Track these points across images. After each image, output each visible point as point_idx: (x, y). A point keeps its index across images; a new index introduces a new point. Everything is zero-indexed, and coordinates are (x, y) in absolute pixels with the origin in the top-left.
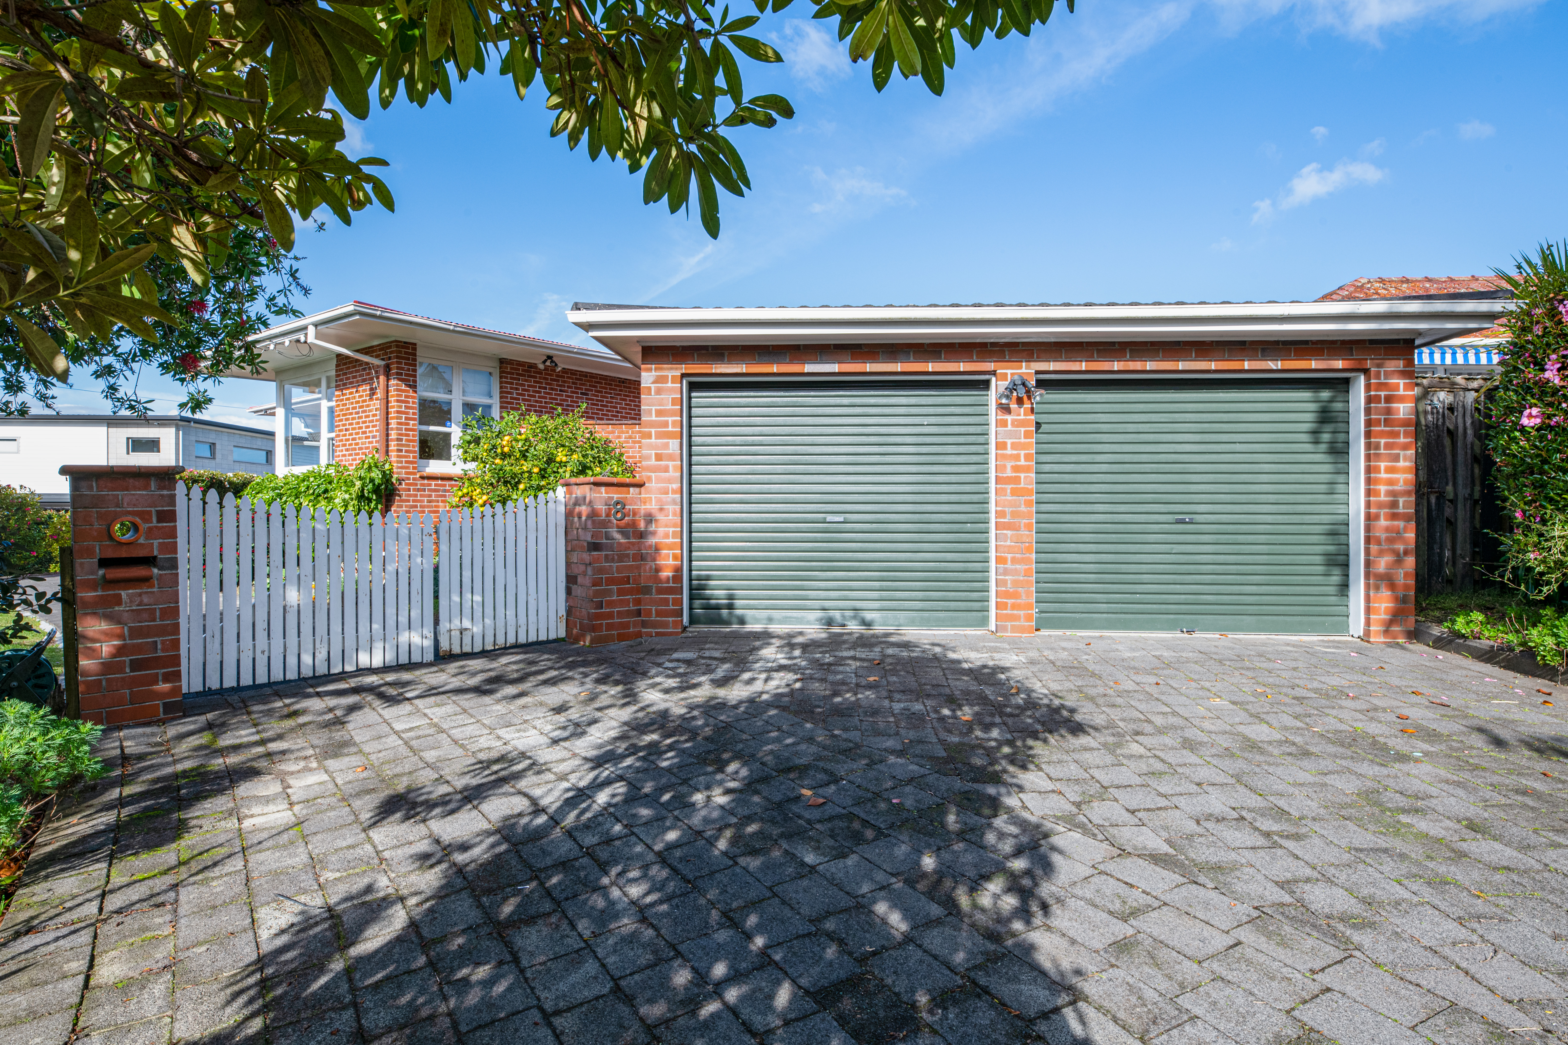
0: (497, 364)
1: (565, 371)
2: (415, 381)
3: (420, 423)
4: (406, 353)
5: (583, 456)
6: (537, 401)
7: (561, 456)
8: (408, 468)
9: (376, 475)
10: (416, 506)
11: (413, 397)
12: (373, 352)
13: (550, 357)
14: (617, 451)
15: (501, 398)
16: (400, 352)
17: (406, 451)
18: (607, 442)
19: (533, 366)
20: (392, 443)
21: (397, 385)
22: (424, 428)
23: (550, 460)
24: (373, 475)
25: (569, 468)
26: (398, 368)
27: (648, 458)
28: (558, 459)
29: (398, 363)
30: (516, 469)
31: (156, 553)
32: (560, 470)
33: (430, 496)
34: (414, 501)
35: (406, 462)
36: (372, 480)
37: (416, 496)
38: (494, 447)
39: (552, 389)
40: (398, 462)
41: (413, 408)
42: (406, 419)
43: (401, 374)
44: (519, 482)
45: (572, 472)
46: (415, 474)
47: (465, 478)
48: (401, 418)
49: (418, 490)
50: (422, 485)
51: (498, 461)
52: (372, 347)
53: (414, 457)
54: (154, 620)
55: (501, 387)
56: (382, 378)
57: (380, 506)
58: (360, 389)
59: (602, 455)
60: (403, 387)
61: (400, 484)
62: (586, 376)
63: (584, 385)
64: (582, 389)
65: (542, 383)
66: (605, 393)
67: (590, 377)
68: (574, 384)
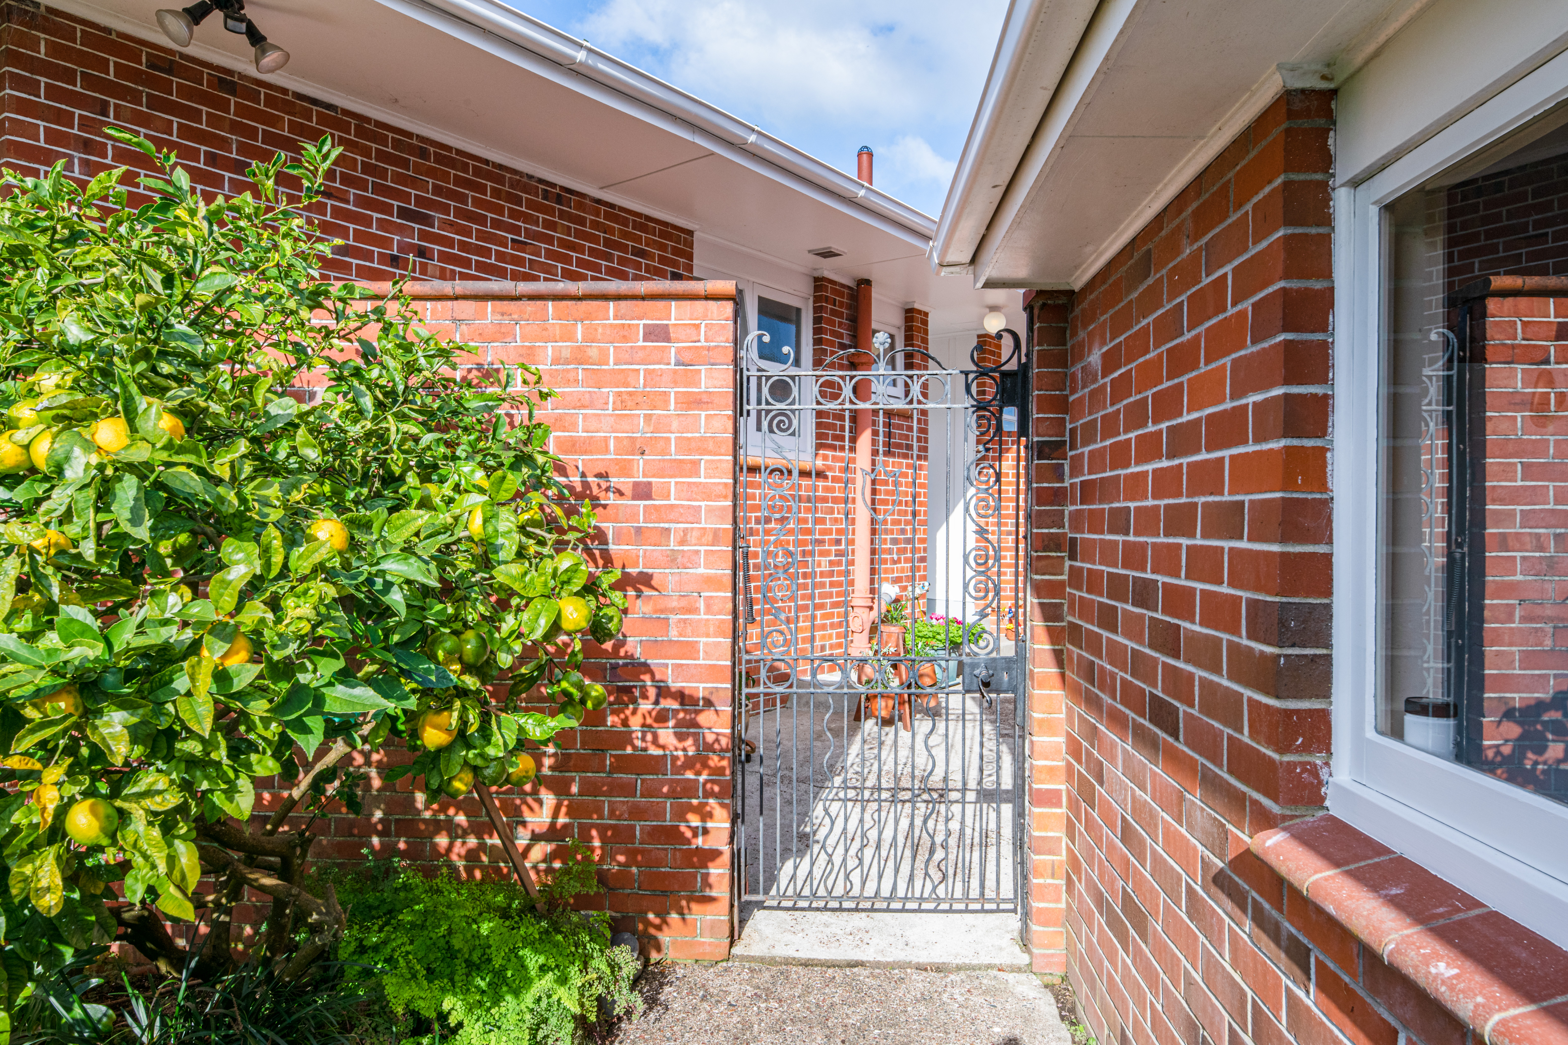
62: (423, 154)
63: (413, 182)
64: (406, 197)
65: (224, 144)
66: (496, 224)
67: (439, 159)
68: (367, 168)
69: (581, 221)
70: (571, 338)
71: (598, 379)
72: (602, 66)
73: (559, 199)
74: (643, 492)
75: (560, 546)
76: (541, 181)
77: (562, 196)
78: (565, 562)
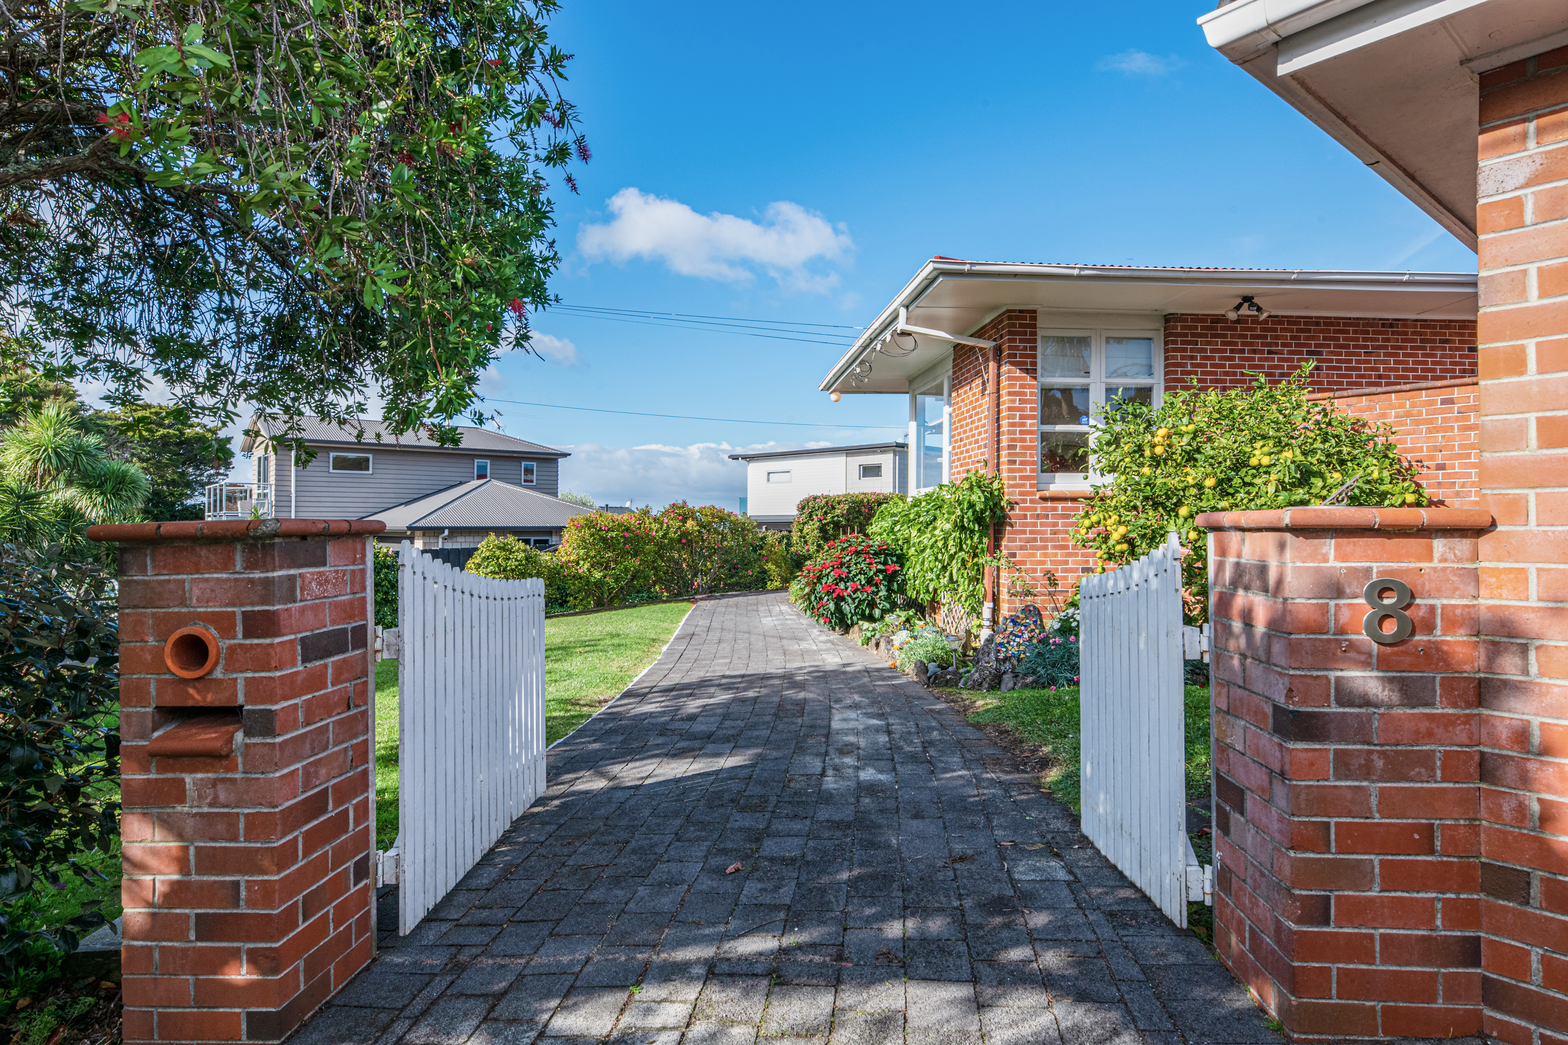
0: (1160, 325)
1: (1276, 320)
2: (1034, 364)
3: (1043, 423)
4: (1021, 326)
5: (1304, 454)
6: (1226, 374)
7: (1260, 456)
8: (1023, 486)
9: (977, 497)
10: (1035, 540)
11: (1031, 387)
12: (985, 333)
13: (1248, 299)
14: (1380, 440)
15: (1166, 374)
16: (1014, 325)
17: (1021, 463)
18: (1358, 425)
19: (1218, 319)
20: (1003, 453)
21: (1009, 371)
22: (1048, 428)
23: (1240, 464)
24: (974, 498)
25: (1273, 477)
26: (1010, 348)
27: (1516, 437)
28: (1254, 462)
29: (1010, 340)
30: (1173, 482)
31: (241, 699)
32: (1257, 481)
33: (1056, 524)
34: (1031, 532)
35: (1021, 478)
36: (971, 505)
37: (1035, 525)
38: (1140, 449)
39: (1254, 352)
40: (1009, 478)
41: (1031, 402)
42: (1021, 417)
43: (1015, 356)
44: (1179, 504)
45: (1281, 482)
46: (1033, 494)
47: (1096, 499)
48: (1014, 417)
49: (1038, 516)
50: (1043, 508)
51: (1146, 470)
52: (985, 327)
53: (1032, 471)
54: (235, 839)
55: (1166, 358)
56: (992, 365)
57: (985, 540)
58: (973, 385)
59: (1345, 450)
60: (1018, 373)
61: (1012, 509)
62: (1318, 324)
63: (1313, 338)
64: (1310, 345)
65: (1236, 344)
66: (1355, 347)
67: (1325, 324)
68: (1292, 338)
69: (1406, 333)
70: (1403, 406)
71: (1418, 423)
72: (1417, 278)
73: (1391, 326)
74: (1441, 467)
75: (1404, 480)
76: (1380, 319)
77: (1392, 324)
78: (1406, 484)
